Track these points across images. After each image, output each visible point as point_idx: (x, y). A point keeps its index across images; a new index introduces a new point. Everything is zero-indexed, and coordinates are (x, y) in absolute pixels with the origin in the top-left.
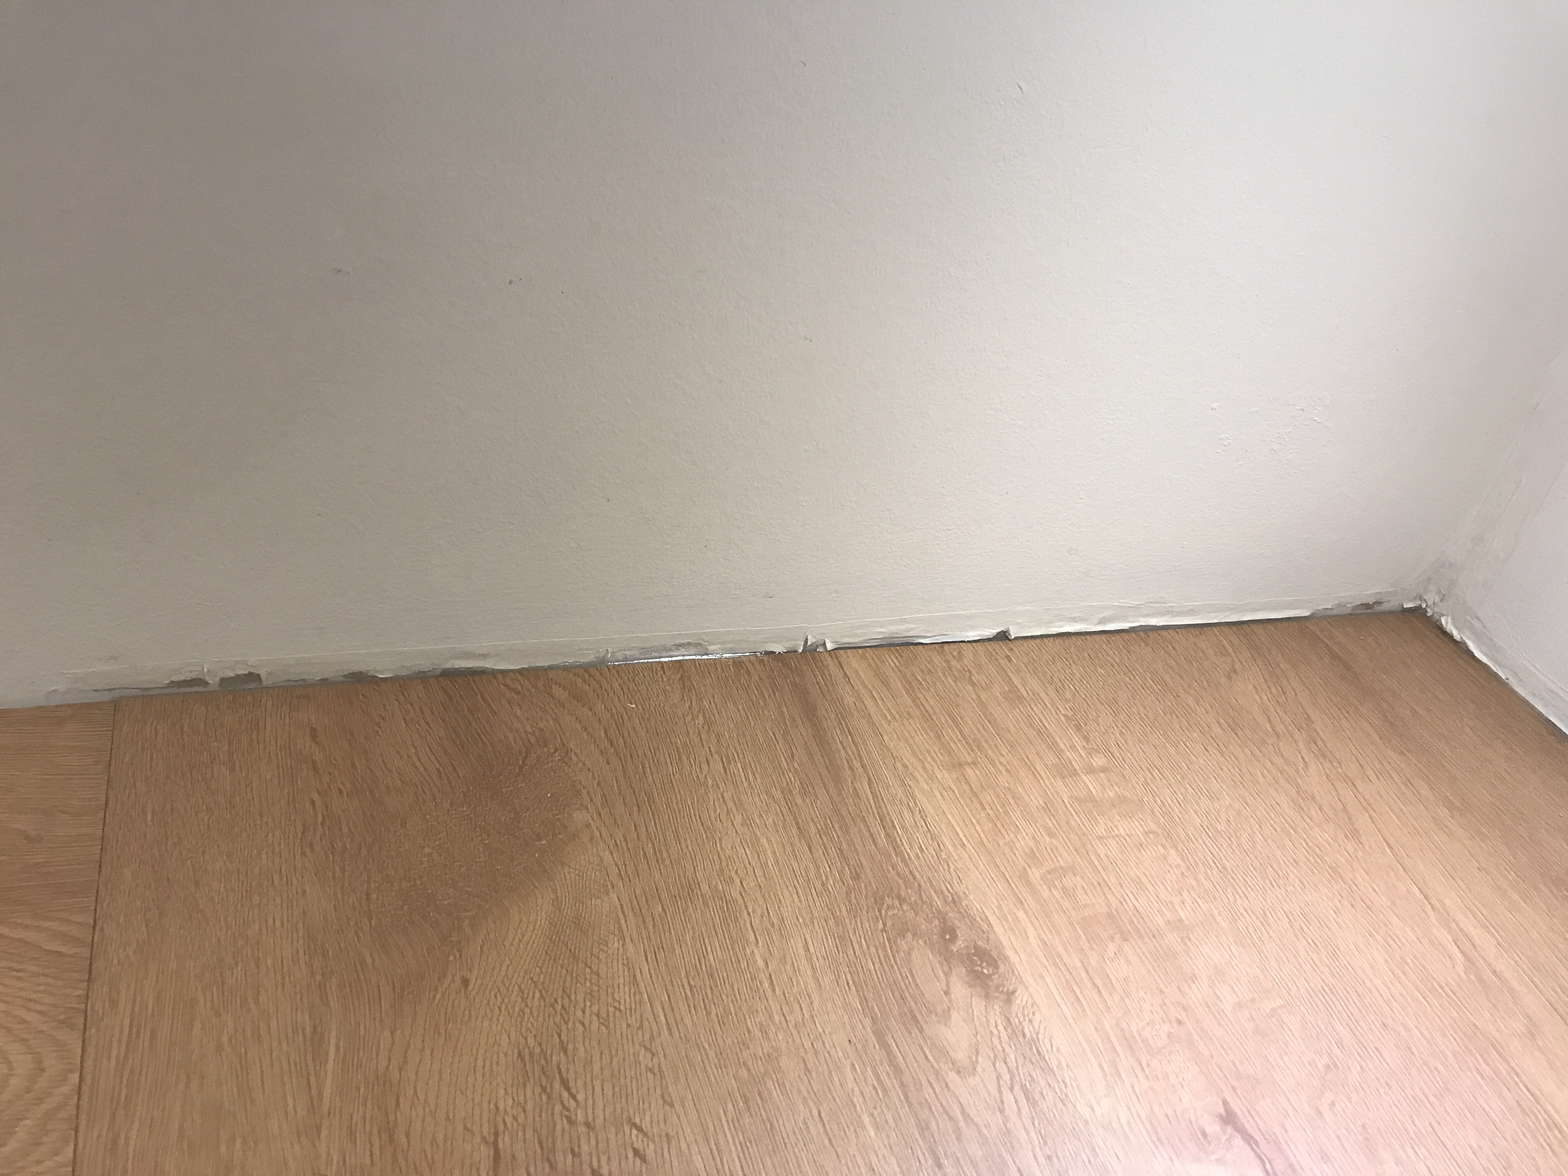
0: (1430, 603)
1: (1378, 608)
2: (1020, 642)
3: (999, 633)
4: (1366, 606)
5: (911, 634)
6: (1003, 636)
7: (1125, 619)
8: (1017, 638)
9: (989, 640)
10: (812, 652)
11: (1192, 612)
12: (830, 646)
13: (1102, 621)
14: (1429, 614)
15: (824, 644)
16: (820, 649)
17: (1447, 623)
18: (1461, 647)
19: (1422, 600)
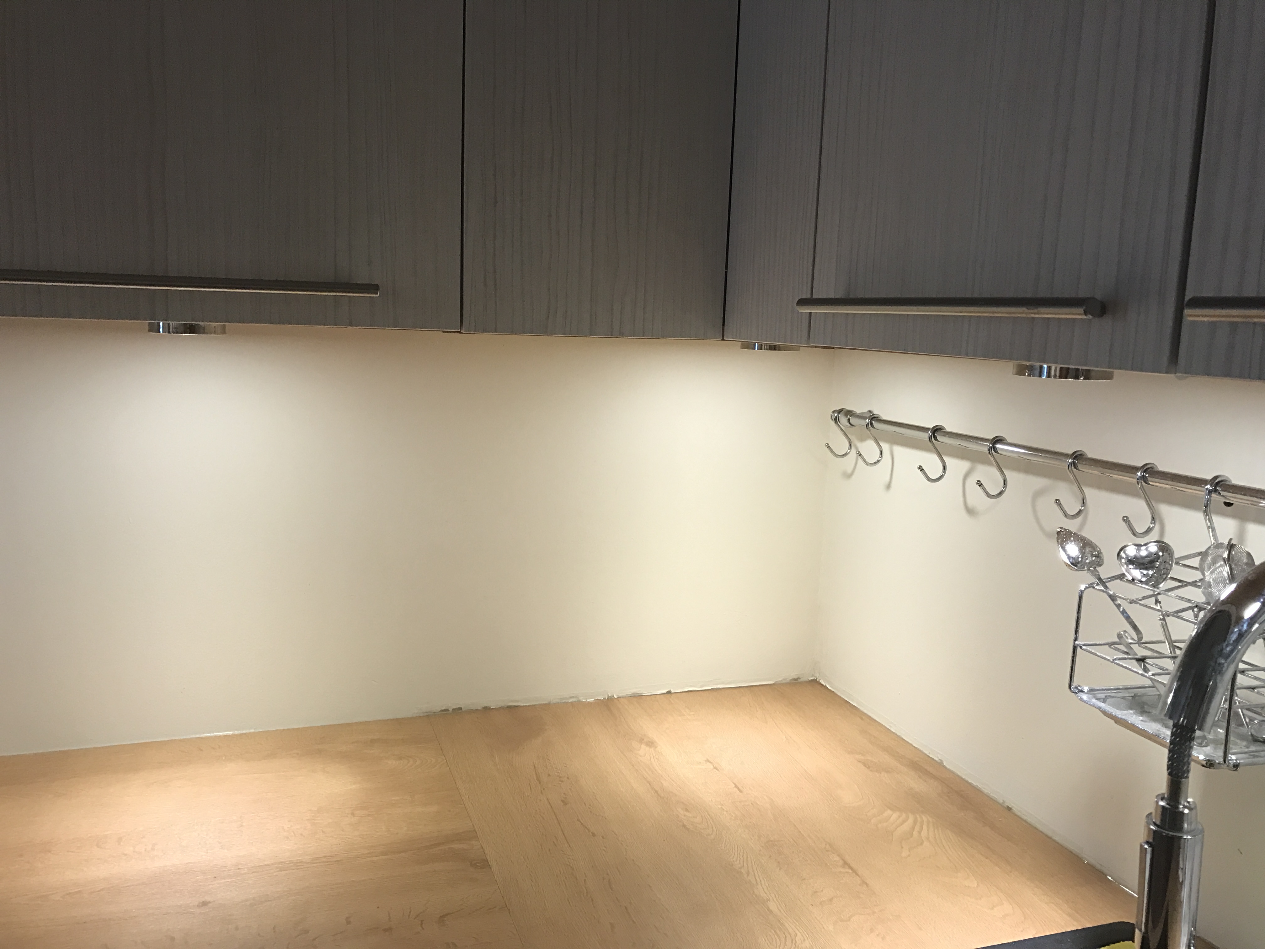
0: (817, 677)
1: (799, 680)
2: (675, 694)
3: (668, 691)
4: (795, 680)
5: (640, 692)
6: (669, 692)
7: (708, 685)
8: (674, 693)
9: (665, 694)
10: (611, 699)
11: (730, 683)
12: (615, 697)
13: (701, 686)
14: (818, 681)
15: (614, 696)
16: (613, 698)
17: (822, 682)
18: (825, 687)
19: (814, 676)
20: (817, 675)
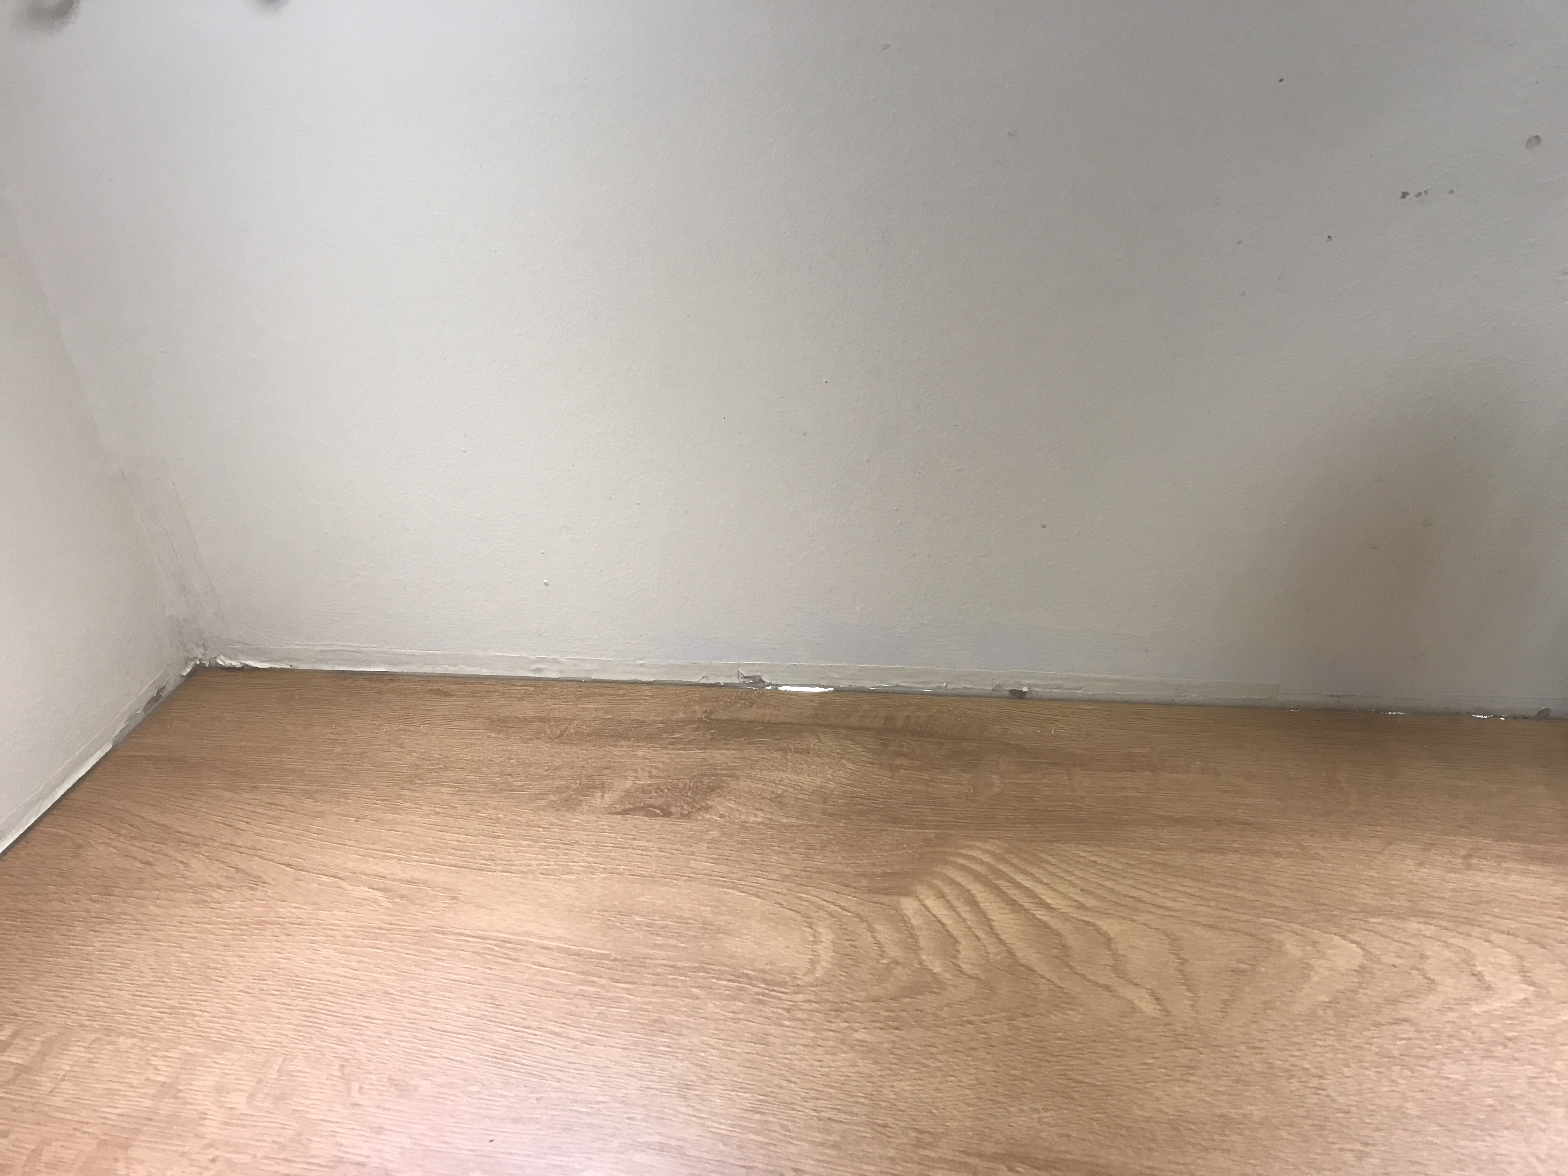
0: (200, 657)
1: (164, 694)
4: (154, 700)
17: (223, 661)
18: (245, 669)
19: (191, 660)
20: (198, 652)
